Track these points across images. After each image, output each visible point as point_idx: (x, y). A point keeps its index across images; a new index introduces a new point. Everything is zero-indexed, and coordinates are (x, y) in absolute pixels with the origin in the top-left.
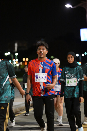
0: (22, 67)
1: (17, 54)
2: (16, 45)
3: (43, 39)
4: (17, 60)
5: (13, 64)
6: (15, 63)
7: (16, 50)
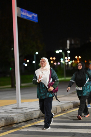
0: (74, 65)
1: (69, 52)
2: (68, 42)
5: (65, 62)
7: (68, 47)
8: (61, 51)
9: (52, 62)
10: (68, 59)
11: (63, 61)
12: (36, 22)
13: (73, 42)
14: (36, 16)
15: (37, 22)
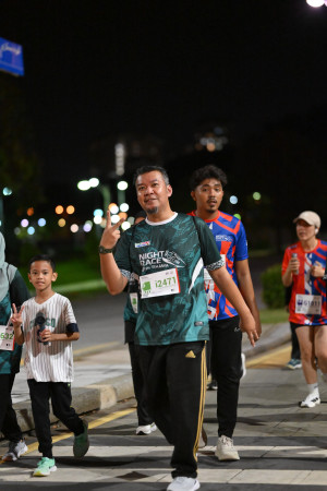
1: (123, 186)
2: (120, 151)
3: (219, 130)
4: (125, 207)
6: (115, 219)
7: (120, 169)
8: (94, 182)
9: (62, 223)
10: (120, 211)
11: (104, 217)
12: (16, 74)
13: (137, 151)
14: (17, 51)
15: (22, 74)
